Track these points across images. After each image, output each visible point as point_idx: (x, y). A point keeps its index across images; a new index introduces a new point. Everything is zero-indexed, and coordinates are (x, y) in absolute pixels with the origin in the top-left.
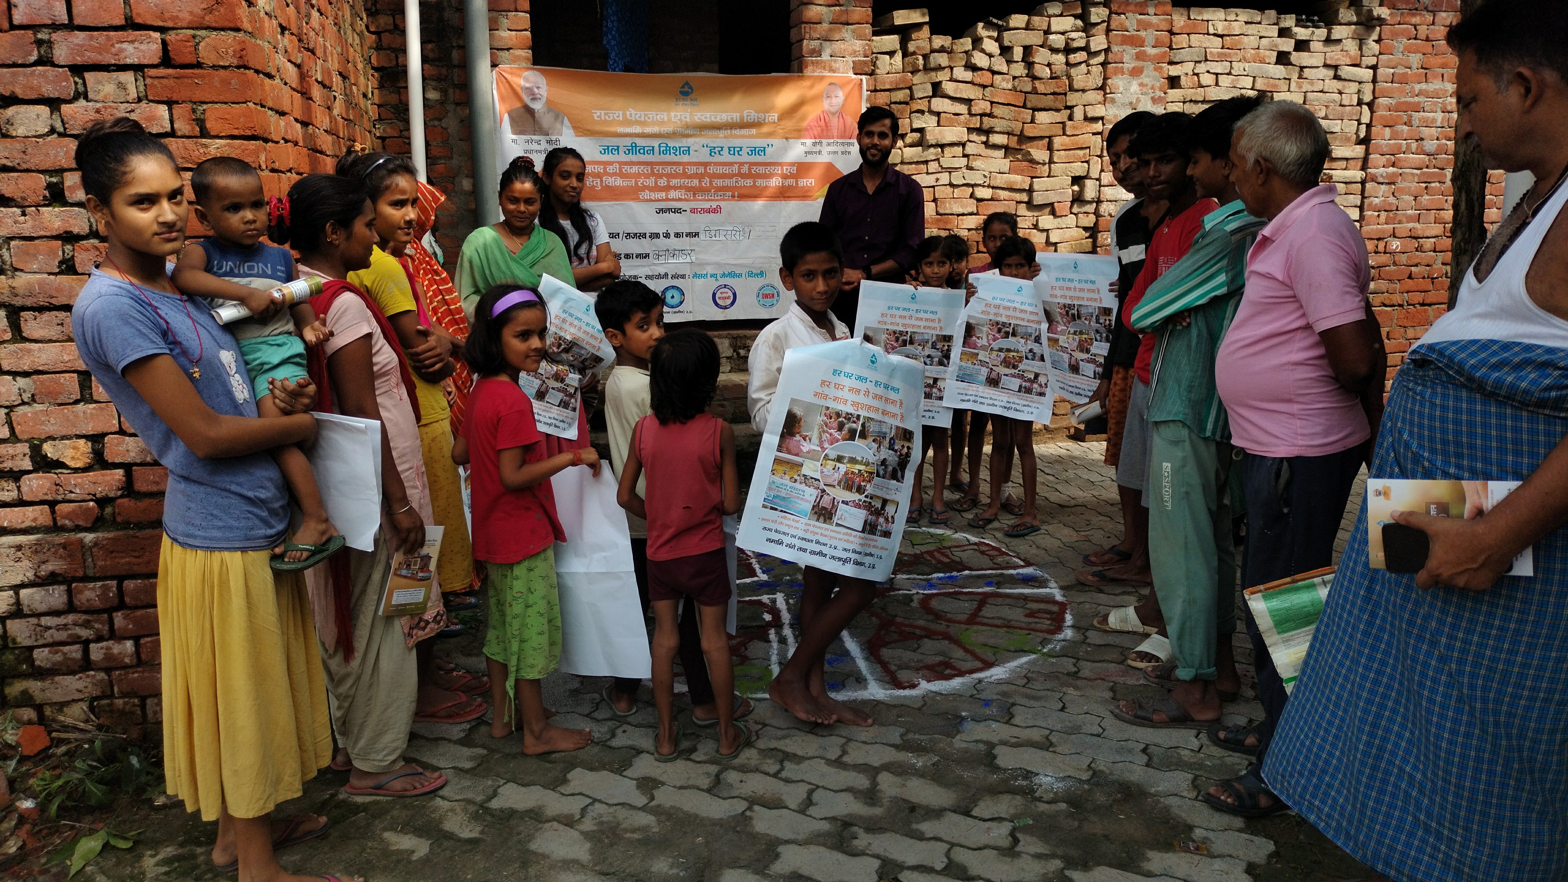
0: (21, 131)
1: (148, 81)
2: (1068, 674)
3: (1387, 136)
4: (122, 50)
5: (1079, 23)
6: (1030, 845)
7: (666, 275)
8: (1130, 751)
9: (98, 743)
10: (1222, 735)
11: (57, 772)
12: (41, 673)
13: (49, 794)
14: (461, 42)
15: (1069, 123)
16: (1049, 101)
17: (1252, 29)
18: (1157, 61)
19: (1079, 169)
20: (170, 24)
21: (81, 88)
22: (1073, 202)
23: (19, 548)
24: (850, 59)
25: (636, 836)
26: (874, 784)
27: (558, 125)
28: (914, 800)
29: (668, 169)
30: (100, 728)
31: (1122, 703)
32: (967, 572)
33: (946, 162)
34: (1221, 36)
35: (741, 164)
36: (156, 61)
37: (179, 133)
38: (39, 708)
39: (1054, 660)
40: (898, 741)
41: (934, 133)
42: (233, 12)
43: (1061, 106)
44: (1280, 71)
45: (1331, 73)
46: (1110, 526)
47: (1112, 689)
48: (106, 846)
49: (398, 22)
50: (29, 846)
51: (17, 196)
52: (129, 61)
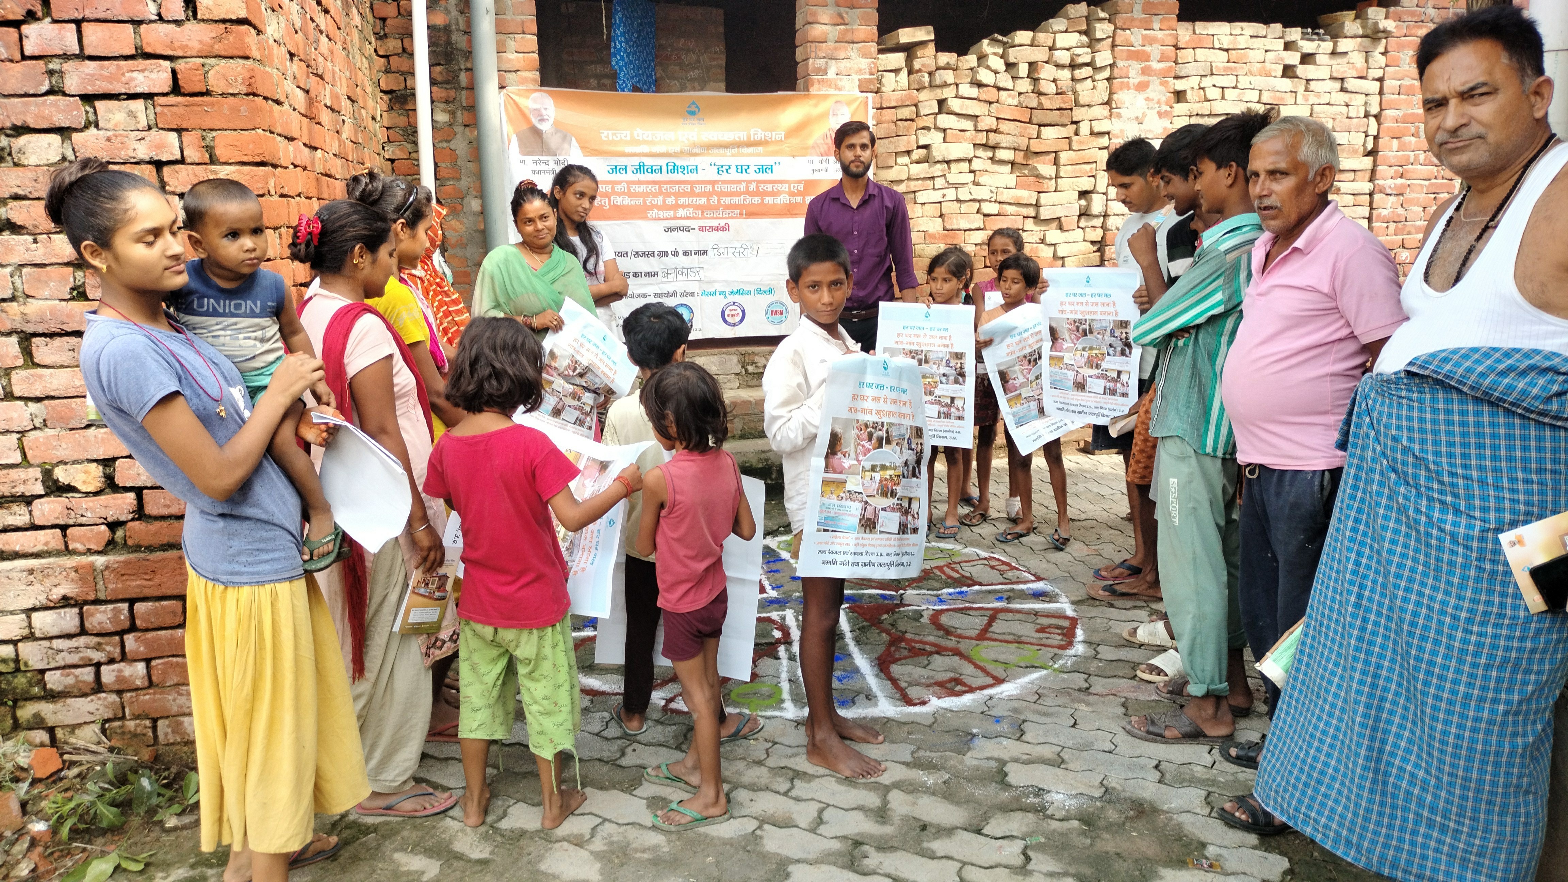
0: (32, 160)
1: (158, 109)
2: (1080, 690)
3: (1395, 147)
4: (132, 79)
5: (1084, 39)
6: (1042, 863)
7: (675, 293)
8: (1142, 767)
9: (109, 766)
10: (1233, 752)
11: (69, 794)
12: (52, 696)
13: (61, 817)
14: (469, 65)
15: (1075, 138)
16: (1054, 116)
17: (1257, 43)
18: (1163, 75)
19: (1086, 184)
20: (179, 53)
21: (92, 117)
22: (1080, 216)
23: (31, 572)
24: (856, 78)
25: (646, 856)
26: (885, 802)
27: (566, 146)
28: (925, 818)
29: (676, 188)
30: (111, 750)
31: (1134, 719)
32: (977, 587)
33: (953, 178)
34: (1227, 50)
35: (749, 182)
36: (166, 89)
37: (189, 160)
38: (51, 731)
39: (1065, 676)
40: (909, 759)
41: (940, 150)
42: (242, 40)
43: (1067, 121)
44: (1287, 84)
45: (1338, 85)
46: (1120, 540)
47: (1124, 705)
48: (117, 868)
49: (406, 45)
50: (41, 869)
51: (28, 224)
52: (139, 90)
